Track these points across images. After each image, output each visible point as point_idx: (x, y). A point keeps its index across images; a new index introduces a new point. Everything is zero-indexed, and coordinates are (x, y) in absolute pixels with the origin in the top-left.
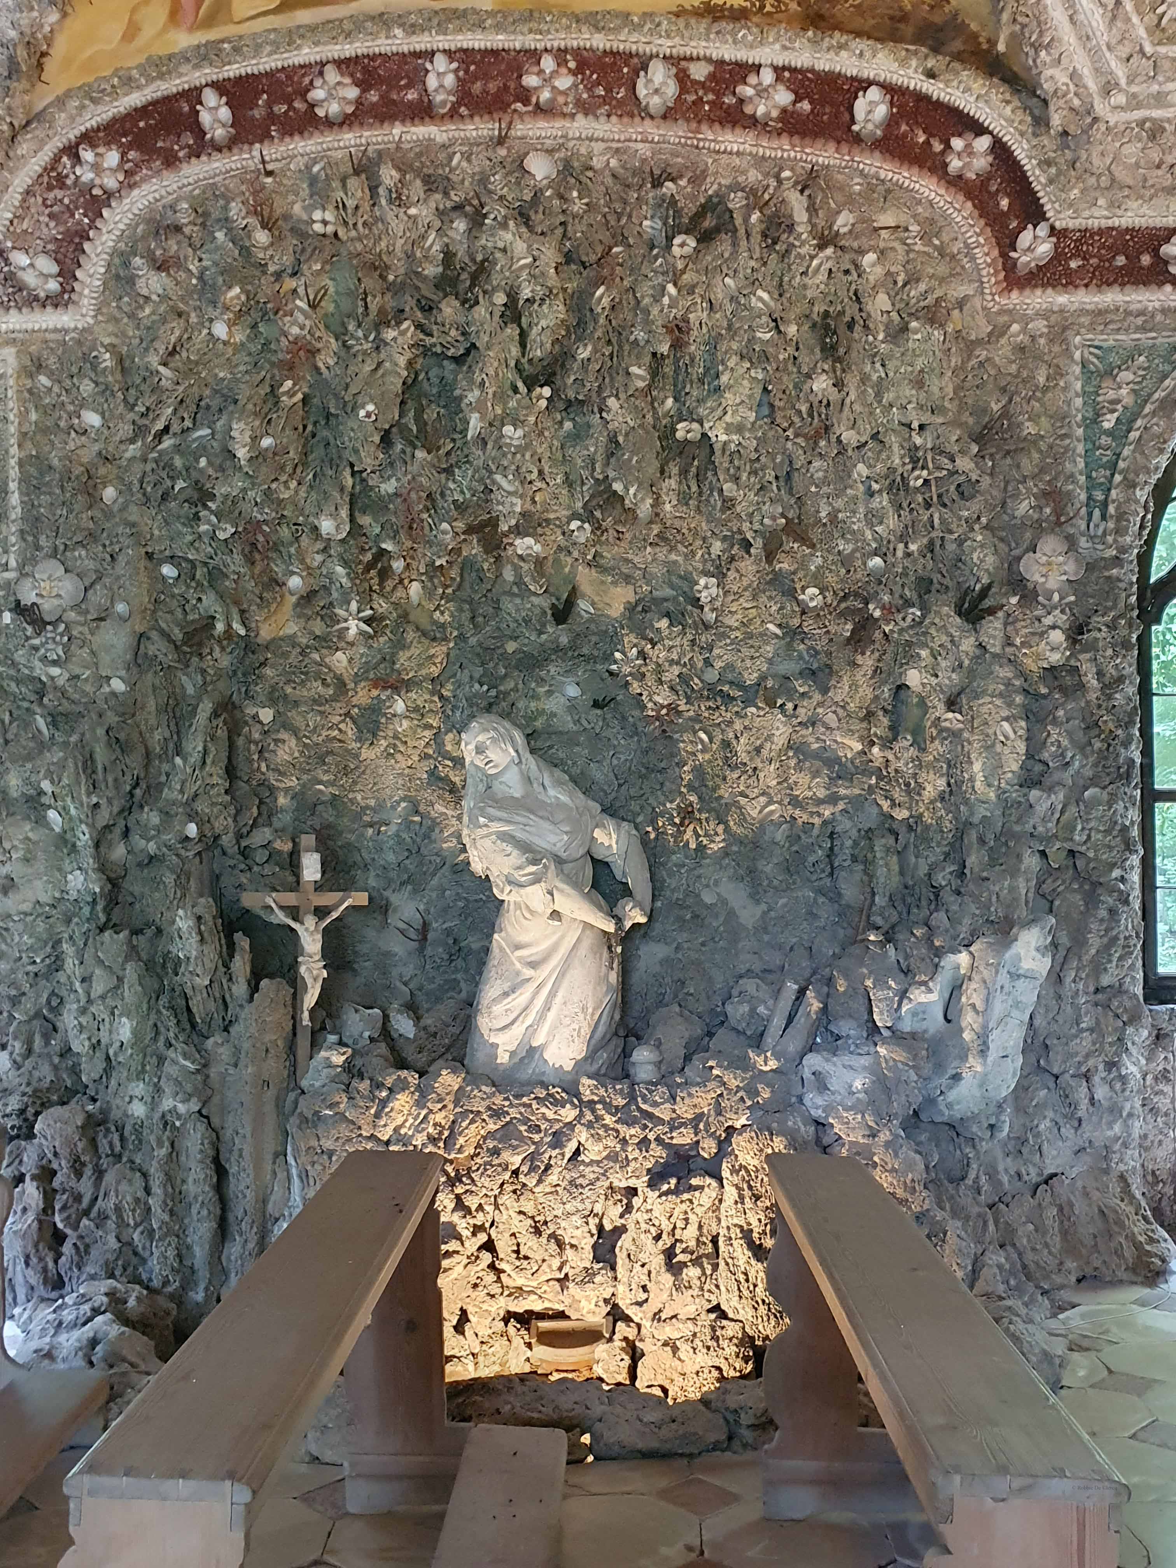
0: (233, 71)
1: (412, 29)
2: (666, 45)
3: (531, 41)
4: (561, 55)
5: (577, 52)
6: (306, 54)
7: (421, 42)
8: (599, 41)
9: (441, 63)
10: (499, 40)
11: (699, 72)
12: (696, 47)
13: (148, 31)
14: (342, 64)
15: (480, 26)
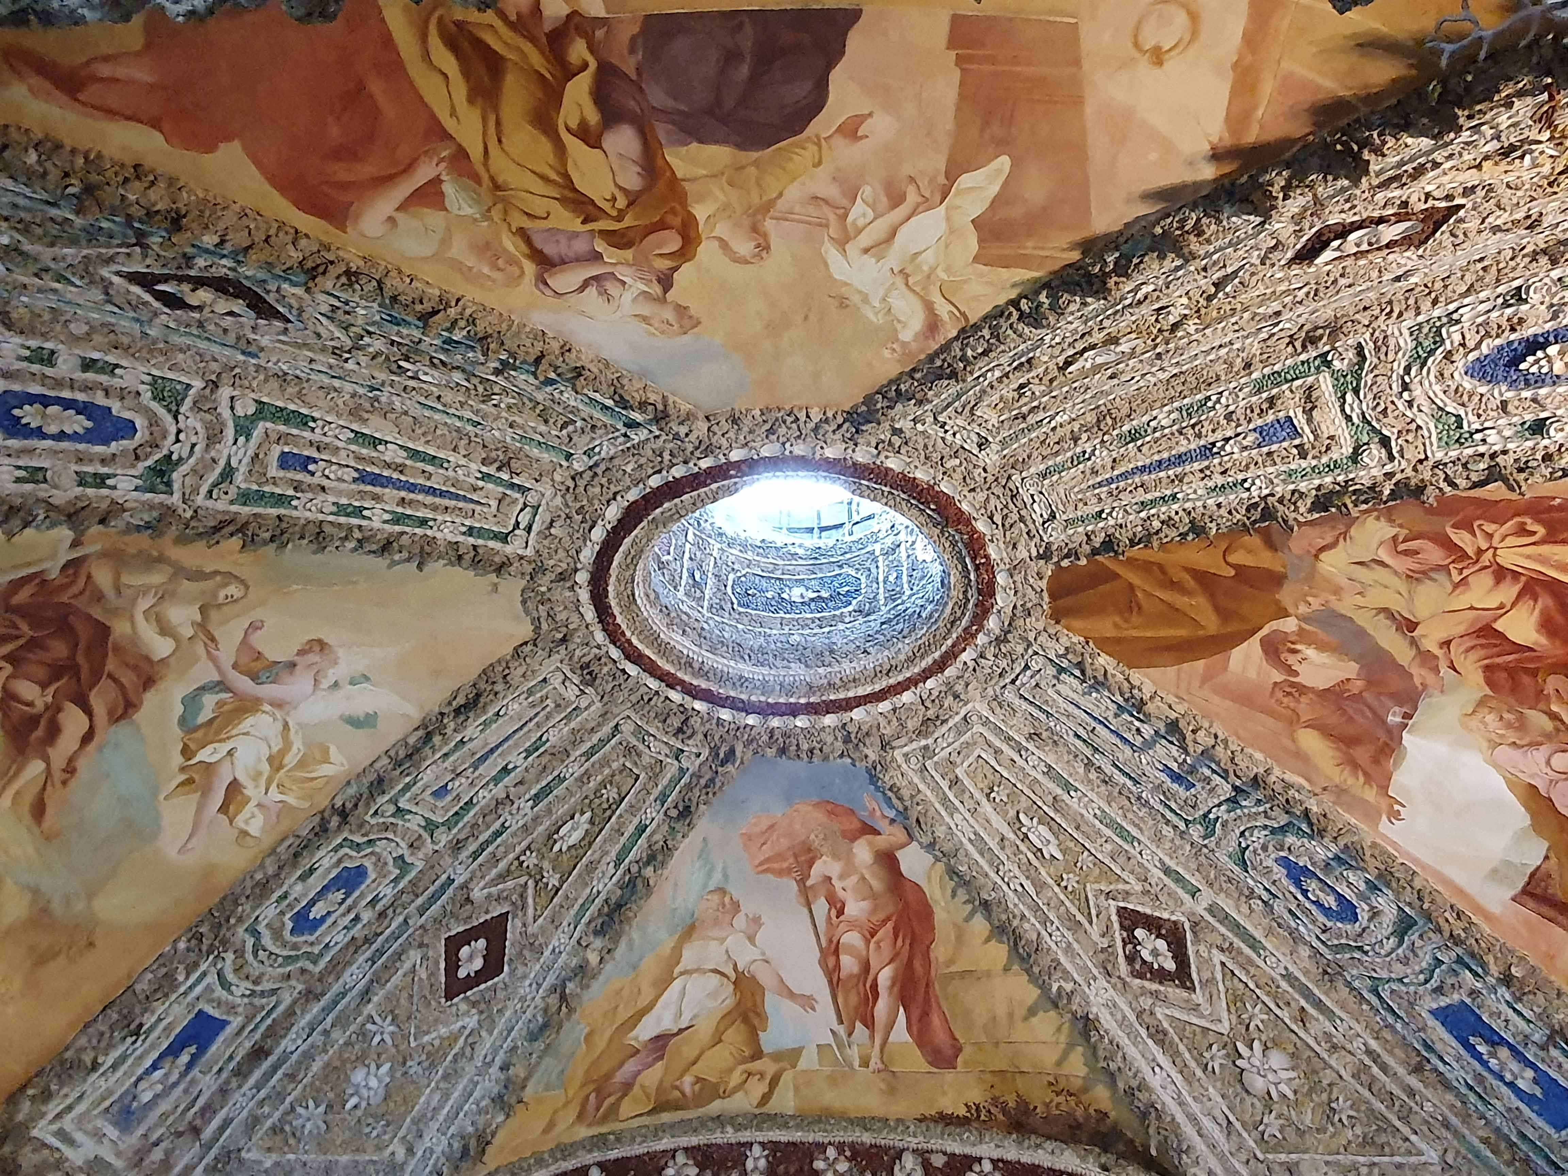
0: (613, 1155)
1: (738, 1128)
2: (913, 1142)
3: (819, 1137)
4: (840, 1147)
5: (852, 1146)
6: (665, 1143)
7: (745, 1136)
8: (867, 1138)
9: (757, 1150)
10: (797, 1136)
11: (938, 1161)
12: (935, 1143)
13: (561, 1127)
14: (688, 1151)
15: (785, 1126)
